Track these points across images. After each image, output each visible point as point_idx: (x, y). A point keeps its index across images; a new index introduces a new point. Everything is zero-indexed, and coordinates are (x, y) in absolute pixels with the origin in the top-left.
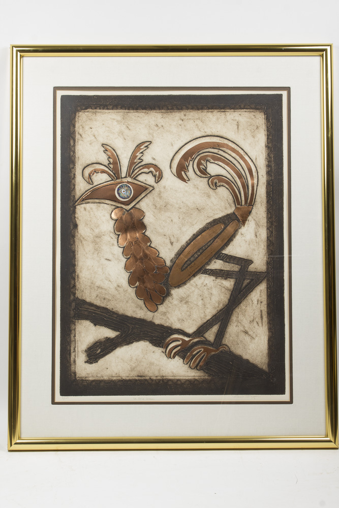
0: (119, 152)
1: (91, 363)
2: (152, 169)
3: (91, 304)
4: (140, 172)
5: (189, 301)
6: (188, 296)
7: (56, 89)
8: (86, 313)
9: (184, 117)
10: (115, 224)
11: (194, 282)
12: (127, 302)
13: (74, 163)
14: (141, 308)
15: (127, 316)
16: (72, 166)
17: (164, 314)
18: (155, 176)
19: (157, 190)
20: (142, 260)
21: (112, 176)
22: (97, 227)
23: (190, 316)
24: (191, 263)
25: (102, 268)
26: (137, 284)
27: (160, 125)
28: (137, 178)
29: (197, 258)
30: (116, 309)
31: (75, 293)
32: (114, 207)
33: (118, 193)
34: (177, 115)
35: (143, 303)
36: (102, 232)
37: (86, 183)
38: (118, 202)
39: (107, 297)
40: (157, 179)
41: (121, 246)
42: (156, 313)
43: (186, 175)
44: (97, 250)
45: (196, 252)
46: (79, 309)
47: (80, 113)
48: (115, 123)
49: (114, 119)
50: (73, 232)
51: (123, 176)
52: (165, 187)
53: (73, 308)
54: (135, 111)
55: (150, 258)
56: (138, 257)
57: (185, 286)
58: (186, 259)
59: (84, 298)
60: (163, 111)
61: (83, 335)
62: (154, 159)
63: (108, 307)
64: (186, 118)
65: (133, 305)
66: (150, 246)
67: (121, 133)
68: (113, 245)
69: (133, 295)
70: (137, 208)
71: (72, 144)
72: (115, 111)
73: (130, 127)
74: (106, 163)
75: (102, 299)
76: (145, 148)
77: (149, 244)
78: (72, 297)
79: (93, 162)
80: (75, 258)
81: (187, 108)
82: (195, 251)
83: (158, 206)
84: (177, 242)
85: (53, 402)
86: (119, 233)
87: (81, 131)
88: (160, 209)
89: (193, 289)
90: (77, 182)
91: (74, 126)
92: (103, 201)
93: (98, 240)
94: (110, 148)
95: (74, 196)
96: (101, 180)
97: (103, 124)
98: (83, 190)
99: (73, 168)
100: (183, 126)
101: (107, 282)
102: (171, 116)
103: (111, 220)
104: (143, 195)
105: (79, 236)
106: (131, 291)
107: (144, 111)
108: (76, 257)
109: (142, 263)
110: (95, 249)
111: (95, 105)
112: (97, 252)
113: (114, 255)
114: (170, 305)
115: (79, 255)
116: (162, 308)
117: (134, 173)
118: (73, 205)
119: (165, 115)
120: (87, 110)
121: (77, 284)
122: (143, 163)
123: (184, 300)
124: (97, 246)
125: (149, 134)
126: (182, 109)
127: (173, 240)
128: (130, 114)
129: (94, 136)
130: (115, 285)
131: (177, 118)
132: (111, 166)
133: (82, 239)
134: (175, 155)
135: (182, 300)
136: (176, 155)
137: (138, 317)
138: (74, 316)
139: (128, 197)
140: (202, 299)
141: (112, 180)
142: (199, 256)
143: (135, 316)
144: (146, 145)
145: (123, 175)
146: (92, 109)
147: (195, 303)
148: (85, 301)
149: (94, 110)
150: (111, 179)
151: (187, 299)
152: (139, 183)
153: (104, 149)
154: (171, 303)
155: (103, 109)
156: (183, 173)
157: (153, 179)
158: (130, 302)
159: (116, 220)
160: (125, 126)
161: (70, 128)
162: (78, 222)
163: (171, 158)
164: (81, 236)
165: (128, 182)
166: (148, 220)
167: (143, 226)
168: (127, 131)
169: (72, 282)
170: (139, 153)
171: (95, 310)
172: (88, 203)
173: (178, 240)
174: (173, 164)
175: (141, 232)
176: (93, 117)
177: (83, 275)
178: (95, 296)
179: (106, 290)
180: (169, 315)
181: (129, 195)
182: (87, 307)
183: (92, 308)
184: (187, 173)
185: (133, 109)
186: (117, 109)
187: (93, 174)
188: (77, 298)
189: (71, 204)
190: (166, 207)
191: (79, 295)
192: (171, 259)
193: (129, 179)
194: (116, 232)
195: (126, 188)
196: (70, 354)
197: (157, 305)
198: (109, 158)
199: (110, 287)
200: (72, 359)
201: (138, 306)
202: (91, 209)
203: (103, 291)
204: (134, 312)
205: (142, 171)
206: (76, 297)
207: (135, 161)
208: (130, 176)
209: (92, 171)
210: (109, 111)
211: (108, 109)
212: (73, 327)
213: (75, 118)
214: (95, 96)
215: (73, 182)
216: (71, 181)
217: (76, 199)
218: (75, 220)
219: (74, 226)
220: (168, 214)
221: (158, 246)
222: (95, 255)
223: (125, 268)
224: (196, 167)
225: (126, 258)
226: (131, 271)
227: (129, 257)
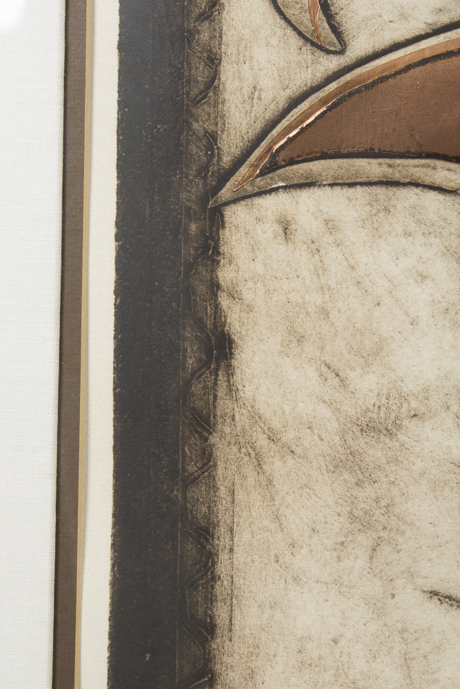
25: (407, 661)
36: (404, 398)
37: (295, 41)
50: (197, 388)
80: (215, 578)
90: (230, 36)
93: (375, 452)
95: (212, 139)
96: (404, 16)
98: (273, 95)
105: (242, 418)
108: (222, 568)
110: (352, 517)
112: (365, 540)
115: (240, 557)
118: (203, 200)
124: (369, 491)
133: (262, 441)
162: (235, 319)
164: (256, 417)
172: (309, 183)
189: (191, 194)
202: (330, 225)
215: (204, 37)
216: (192, 33)
217: (227, 160)
218: (217, 306)
219: (209, 352)
222: (357, 561)
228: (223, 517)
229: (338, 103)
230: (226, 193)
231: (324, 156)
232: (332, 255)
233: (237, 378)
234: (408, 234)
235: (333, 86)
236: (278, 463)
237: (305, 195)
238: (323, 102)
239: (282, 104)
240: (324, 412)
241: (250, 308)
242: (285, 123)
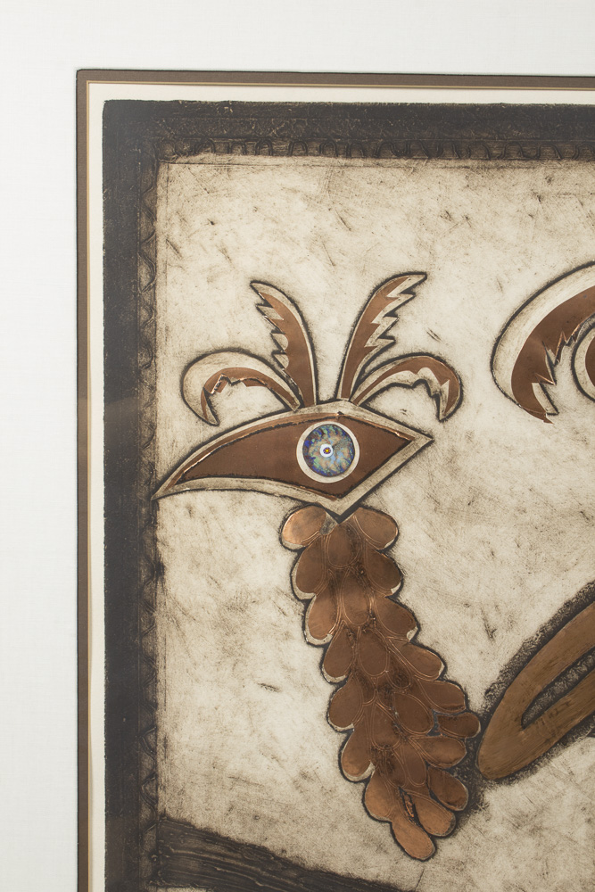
0: (311, 312)
2: (426, 373)
3: (210, 836)
4: (384, 383)
5: (545, 825)
6: (542, 810)
7: (85, 77)
8: (193, 865)
9: (547, 188)
10: (294, 564)
11: (564, 764)
12: (334, 827)
13: (150, 347)
14: (381, 848)
15: (332, 876)
16: (143, 359)
17: (459, 866)
18: (436, 397)
19: (442, 445)
20: (389, 690)
21: (286, 394)
22: (234, 572)
23: (544, 875)
24: (556, 700)
25: (250, 716)
26: (370, 769)
27: (457, 216)
28: (373, 405)
29: (576, 683)
30: (296, 852)
31: (156, 800)
32: (292, 504)
33: (308, 458)
34: (522, 180)
35: (387, 832)
36: (249, 593)
37: (194, 418)
38: (307, 488)
39: (265, 811)
40: (443, 406)
41: (317, 642)
42: (429, 865)
43: (548, 397)
44: (233, 653)
45: (574, 665)
46: (168, 852)
47: (174, 167)
48: (300, 205)
49: (295, 191)
50: (147, 590)
51: (324, 397)
52: (469, 437)
53: (148, 848)
54: (369, 161)
55: (415, 684)
56: (375, 679)
57: (534, 778)
58: (539, 688)
59: (186, 815)
60: (470, 163)
62: (435, 337)
63: (267, 844)
64: (554, 188)
65: (353, 836)
66: (414, 641)
67: (320, 241)
68: (287, 636)
69: (355, 805)
70: (371, 508)
71: (145, 280)
72: (301, 160)
73: (351, 221)
74: (266, 348)
75: (249, 819)
76: (404, 298)
77: (410, 635)
78: (146, 813)
79: (219, 345)
80: (157, 681)
81: (560, 156)
82: (570, 660)
83: (446, 502)
84: (510, 628)
86: (308, 596)
87: (176, 234)
88: (452, 511)
89: (560, 785)
91: (152, 216)
92: (254, 483)
93: (235, 619)
94: (278, 296)
95: (152, 466)
96: (248, 409)
97: (256, 209)
98: (184, 445)
99: (148, 366)
100: (541, 219)
101: (265, 762)
102: (501, 182)
103: (280, 549)
104: (393, 464)
105: (169, 604)
106: (348, 795)
107: (403, 162)
108: (161, 676)
109: (388, 701)
110: (224, 650)
111: (226, 137)
112: (230, 661)
113: (293, 670)
114: (479, 838)
115: (169, 670)
116: (450, 849)
117: (364, 387)
118: (148, 497)
119: (478, 179)
120: (198, 158)
121: (163, 767)
122: (396, 351)
123: (528, 823)
124: (232, 638)
125: (420, 244)
126: (539, 157)
127: (494, 620)
128: (352, 174)
129: (224, 251)
130: (294, 773)
131: (521, 190)
132: (284, 360)
133: (179, 615)
134: (508, 324)
135: (519, 822)
136: (515, 324)
137: (370, 877)
138: (154, 876)
139: (342, 471)
140: (589, 821)
141: (287, 409)
142: (582, 676)
143: (358, 872)
144: (407, 284)
145: (326, 391)
146: (214, 151)
147: (564, 831)
148: (189, 824)
149: (225, 158)
150: (281, 406)
151: (537, 820)
152: (382, 421)
153: (256, 299)
154: (484, 833)
155: (257, 154)
156: (536, 387)
157: (430, 406)
158: (343, 826)
159: (299, 552)
160: (332, 218)
161: (136, 224)
162: (165, 555)
163: (496, 333)
164: (176, 603)
165: (342, 418)
166: (411, 549)
168: (339, 236)
169: (147, 762)
170: (382, 314)
171: (224, 856)
172: (202, 489)
173: (511, 623)
174: (500, 355)
175: (383, 594)
176: (221, 181)
177: (185, 740)
178: (225, 807)
179: (260, 787)
180: (473, 873)
181: (344, 464)
182: (197, 843)
183: (216, 848)
184: (552, 390)
185: (364, 155)
186: (306, 154)
187: (219, 389)
188: (164, 814)
189: (142, 494)
190: (473, 504)
191: (168, 803)
192: (487, 686)
193: (346, 408)
194: (298, 591)
195: (334, 439)
197: (433, 838)
198: (277, 331)
199: (278, 779)
201: (369, 841)
202: (212, 509)
203: (253, 792)
204: (357, 859)
205: (394, 378)
206: (160, 810)
207: (369, 343)
208: (348, 395)
209: (216, 376)
210: (279, 160)
211: (272, 153)
213: (154, 184)
214: (226, 103)
215: (148, 415)
216: (142, 414)
217: (160, 476)
218: (156, 549)
219: (152, 572)
220: (479, 530)
221: (441, 640)
222: (226, 671)
223: (327, 718)
224: (584, 367)
225: (331, 683)
226: (349, 727)
227: (341, 678)
228: (160, 650)
229: (216, 451)
230: (160, 492)
231: (209, 476)
232: (213, 524)
233: (167, 584)
234: (250, 514)
235: (214, 442)
236: (187, 625)
237: (200, 495)
238: (209, 450)
239: (188, 450)
240: (210, 600)
241: (173, 550)
242: (189, 459)
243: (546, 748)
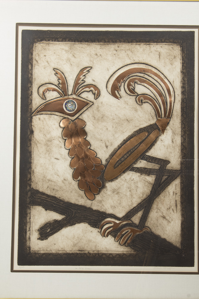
0: (66, 75)
1: (42, 240)
2: (92, 89)
3: (43, 194)
4: (83, 91)
5: (120, 192)
6: (119, 188)
7: (18, 25)
8: (39, 200)
9: (118, 49)
10: (63, 131)
11: (124, 177)
12: (71, 192)
13: (31, 83)
14: (82, 197)
15: (71, 203)
16: (29, 85)
17: (100, 202)
18: (94, 94)
19: (96, 105)
20: (84, 159)
21: (61, 93)
22: (49, 133)
23: (120, 204)
24: (122, 162)
25: (52, 165)
26: (80, 178)
27: (98, 54)
28: (80, 96)
29: (126, 158)
30: (63, 198)
31: (30, 185)
32: (62, 118)
33: (66, 107)
34: (112, 47)
35: (84, 193)
36: (52, 138)
37: (41, 98)
38: (66, 114)
39: (56, 188)
40: (96, 96)
41: (68, 148)
42: (93, 201)
43: (119, 94)
44: (49, 151)
45: (126, 154)
46: (33, 197)
47: (37, 44)
48: (64, 52)
49: (63, 49)
50: (29, 136)
51: (69, 94)
52: (102, 103)
53: (29, 196)
54: (79, 43)
55: (90, 158)
56: (81, 157)
57: (117, 181)
58: (118, 159)
59: (37, 189)
60: (101, 43)
61: (36, 217)
62: (94, 81)
63: (56, 196)
64: (119, 49)
65: (76, 194)
66: (90, 148)
67: (69, 60)
68: (61, 147)
69: (76, 186)
70: (80, 119)
71: (30, 68)
72: (64, 43)
73: (75, 56)
74: (56, 83)
75: (52, 190)
76: (87, 72)
77: (89, 147)
78: (28, 188)
79: (46, 82)
80: (31, 157)
81: (120, 42)
82: (125, 153)
83: (97, 118)
84: (111, 146)
85: (12, 271)
86: (66, 138)
87: (37, 58)
88: (98, 119)
89: (123, 182)
90: (33, 97)
91: (32, 54)
92: (54, 113)
93: (49, 143)
94: (59, 72)
95: (31, 109)
96: (53, 96)
97: (55, 53)
98: (38, 104)
99: (31, 87)
100: (117, 55)
101: (56, 176)
102: (108, 47)
103: (59, 128)
104: (85, 109)
105: (34, 140)
106: (75, 184)
107: (87, 43)
108: (32, 156)
109: (83, 161)
110: (47, 150)
111: (48, 38)
112: (48, 153)
113: (62, 155)
114: (105, 195)
115: (34, 155)
116: (98, 197)
117: (78, 92)
118: (30, 116)
119: (103, 47)
120: (42, 42)
121: (32, 177)
122: (85, 84)
123: (116, 191)
124: (49, 148)
125: (90, 61)
126: (116, 42)
127: (108, 144)
128: (76, 46)
129: (48, 62)
130: (62, 179)
131: (112, 49)
132: (61, 86)
133: (37, 142)
134: (110, 78)
135: (114, 191)
136: (111, 78)
137: (80, 204)
138: (30, 203)
139: (73, 110)
140: (130, 191)
141: (61, 97)
142: (128, 157)
143: (77, 203)
144: (88, 69)
145: (70, 93)
146: (46, 41)
147: (124, 193)
148: (38, 191)
149: (48, 42)
150: (60, 96)
151: (118, 191)
152: (82, 99)
153: (54, 72)
154: (106, 194)
155: (55, 41)
156: (116, 92)
157: (93, 96)
158: (74, 192)
159: (64, 128)
160: (71, 55)
161: (28, 56)
162: (34, 129)
163: (107, 80)
164: (36, 140)
165: (74, 99)
166: (89, 128)
167: (85, 133)
168: (73, 59)
169: (29, 176)
170: (82, 76)
171: (46, 198)
172: (42, 114)
173: (111, 144)
174: (108, 85)
175: (83, 138)
176: (47, 47)
177: (37, 171)
178: (46, 187)
179: (55, 182)
180: (104, 203)
181: (74, 109)
182: (40, 195)
183: (44, 196)
184: (120, 92)
185: (78, 41)
186: (66, 41)
187: (46, 92)
188: (33, 188)
189: (29, 115)
190: (103, 118)
191: (34, 186)
192: (106, 159)
193: (74, 96)
194: (63, 137)
195: (72, 103)
196: (26, 233)
197: (94, 195)
198: (59, 79)
199: (58, 180)
200: (27, 236)
201: (80, 195)
202: (44, 119)
204: (77, 200)
205: (85, 90)
206: (32, 187)
207: (79, 82)
208: (75, 94)
209: (46, 89)
210: (60, 43)
211: (58, 41)
212: (28, 211)
213: (32, 47)
214: (48, 31)
215: (30, 98)
216: (29, 97)
217: (33, 111)
218: (32, 127)
219: (31, 133)
220: (104, 124)
221: (96, 148)
222: (47, 155)
223: (70, 166)
224: (127, 87)
225: (71, 158)
226: (75, 168)
227: (73, 157)
228: (32, 150)
229: (46, 105)
230: (33, 115)
232: (45, 122)
233: (34, 135)
234: (53, 120)
235: (45, 104)
236: (38, 145)
237: (42, 115)
238: (44, 105)
239: (39, 105)
240: (44, 139)
241: (35, 128)
242: (39, 107)
243: (120, 174)
